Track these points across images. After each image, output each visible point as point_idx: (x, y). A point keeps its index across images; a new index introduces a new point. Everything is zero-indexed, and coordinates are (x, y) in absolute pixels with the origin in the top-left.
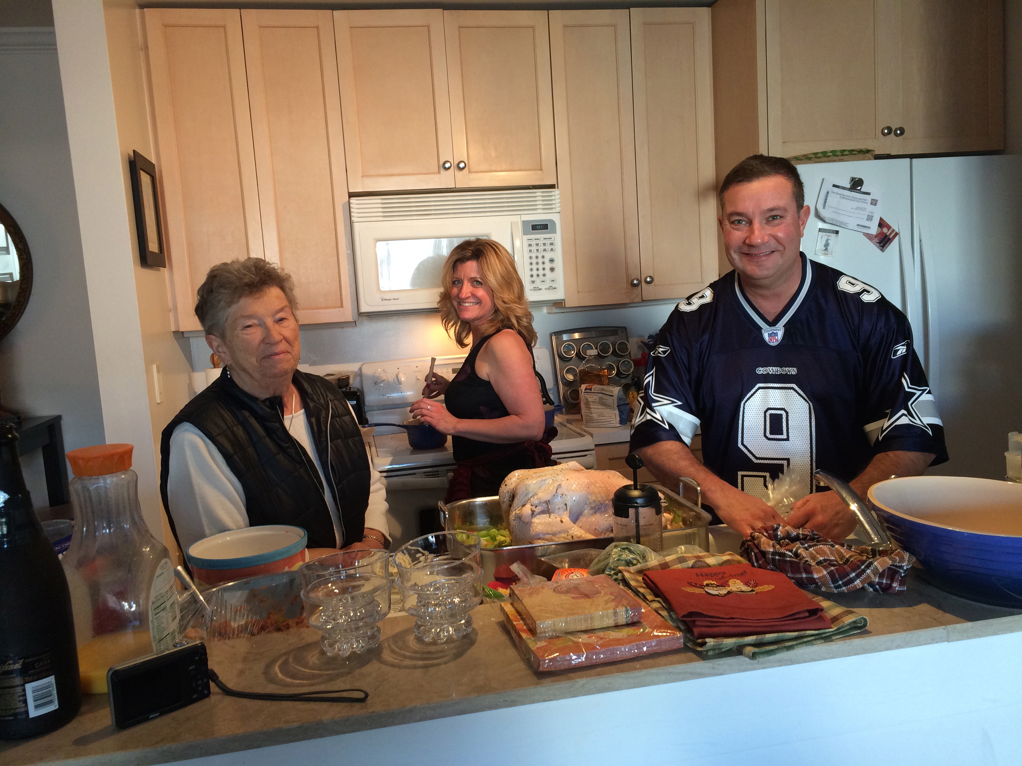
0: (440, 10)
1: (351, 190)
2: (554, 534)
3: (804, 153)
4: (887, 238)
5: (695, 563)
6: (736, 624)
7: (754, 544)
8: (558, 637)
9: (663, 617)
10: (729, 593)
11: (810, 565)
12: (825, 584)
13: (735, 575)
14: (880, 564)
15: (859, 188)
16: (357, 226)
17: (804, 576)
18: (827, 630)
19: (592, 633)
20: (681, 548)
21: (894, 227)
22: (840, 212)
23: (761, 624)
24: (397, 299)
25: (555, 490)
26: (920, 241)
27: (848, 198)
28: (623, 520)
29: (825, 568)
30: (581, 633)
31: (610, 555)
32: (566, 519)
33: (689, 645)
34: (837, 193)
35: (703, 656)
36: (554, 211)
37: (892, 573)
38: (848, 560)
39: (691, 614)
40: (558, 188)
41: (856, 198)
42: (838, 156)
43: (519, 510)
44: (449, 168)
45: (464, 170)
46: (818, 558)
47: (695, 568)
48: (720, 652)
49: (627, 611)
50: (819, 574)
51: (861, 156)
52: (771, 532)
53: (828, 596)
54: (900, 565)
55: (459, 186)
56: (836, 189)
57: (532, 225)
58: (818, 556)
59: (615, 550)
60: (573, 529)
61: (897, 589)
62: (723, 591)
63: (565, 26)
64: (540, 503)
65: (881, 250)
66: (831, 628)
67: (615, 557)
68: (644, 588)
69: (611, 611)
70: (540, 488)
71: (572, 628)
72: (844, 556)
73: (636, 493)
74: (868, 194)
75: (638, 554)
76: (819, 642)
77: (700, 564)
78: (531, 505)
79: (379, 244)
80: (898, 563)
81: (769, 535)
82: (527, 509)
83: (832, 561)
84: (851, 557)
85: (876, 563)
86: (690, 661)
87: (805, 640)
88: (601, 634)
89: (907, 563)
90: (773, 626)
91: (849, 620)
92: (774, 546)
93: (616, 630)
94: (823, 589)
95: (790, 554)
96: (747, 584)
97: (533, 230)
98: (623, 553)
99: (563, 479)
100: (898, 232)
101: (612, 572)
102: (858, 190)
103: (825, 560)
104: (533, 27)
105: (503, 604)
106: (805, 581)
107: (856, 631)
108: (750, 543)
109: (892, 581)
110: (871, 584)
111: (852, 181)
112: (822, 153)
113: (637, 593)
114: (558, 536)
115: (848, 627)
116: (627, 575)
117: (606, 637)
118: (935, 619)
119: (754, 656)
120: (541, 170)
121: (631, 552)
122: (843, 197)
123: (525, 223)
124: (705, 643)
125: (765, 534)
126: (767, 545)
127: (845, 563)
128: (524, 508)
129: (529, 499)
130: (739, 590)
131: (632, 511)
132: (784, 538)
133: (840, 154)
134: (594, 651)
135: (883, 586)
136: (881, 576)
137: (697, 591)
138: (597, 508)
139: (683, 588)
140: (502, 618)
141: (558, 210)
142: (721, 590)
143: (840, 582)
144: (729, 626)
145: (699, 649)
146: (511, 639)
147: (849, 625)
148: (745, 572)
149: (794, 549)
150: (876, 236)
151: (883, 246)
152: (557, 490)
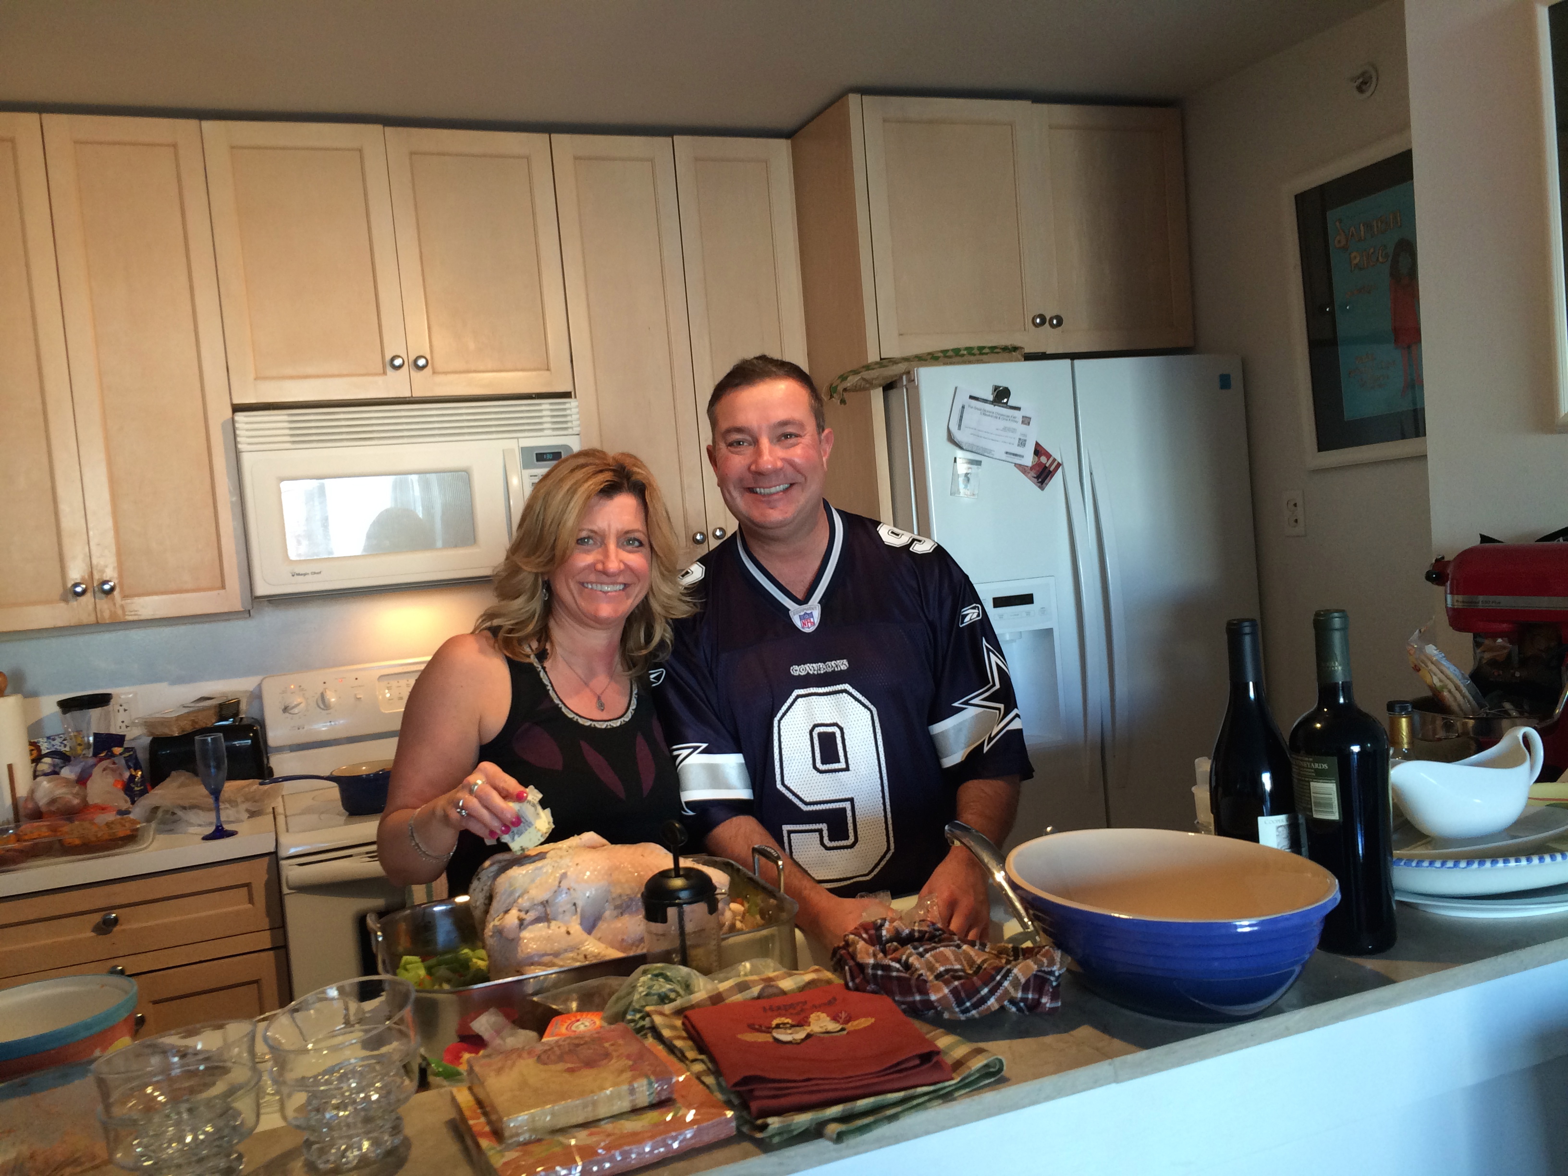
0: (378, 128)
1: (236, 401)
2: (556, 955)
3: (930, 350)
4: (1047, 471)
5: (763, 989)
6: (815, 1088)
7: (849, 953)
8: (539, 1141)
9: (708, 1087)
10: (809, 1036)
11: (925, 981)
12: (948, 1008)
13: (820, 1006)
14: (1022, 970)
15: (1005, 400)
16: (247, 459)
17: (918, 998)
18: (947, 1084)
19: (595, 1127)
20: (745, 966)
21: (1056, 454)
22: (980, 434)
23: (851, 1085)
24: (318, 573)
25: (557, 883)
26: (1091, 474)
27: (991, 414)
28: (657, 927)
29: (947, 983)
30: (578, 1129)
31: (634, 987)
32: (576, 928)
33: (745, 1129)
34: (976, 408)
35: (765, 1147)
36: (570, 431)
37: (1039, 982)
38: (980, 967)
39: (746, 1080)
40: (575, 397)
41: (1002, 415)
42: (974, 355)
43: (500, 919)
44: (400, 367)
45: (425, 370)
46: (937, 969)
47: (764, 998)
48: (790, 1136)
49: (650, 1084)
50: (939, 993)
51: (1006, 355)
52: (872, 932)
53: (952, 1027)
54: (1049, 969)
55: (418, 393)
56: (973, 402)
57: (537, 454)
58: (937, 965)
59: (642, 979)
60: (587, 943)
61: (1048, 1005)
62: (800, 1035)
63: (576, 158)
64: (534, 906)
65: (1039, 487)
66: (952, 1079)
67: (641, 990)
68: (683, 1038)
69: (625, 1087)
70: (533, 881)
71: (562, 1122)
72: (974, 962)
73: (678, 883)
74: (1018, 409)
75: (678, 981)
76: (935, 1103)
77: (771, 991)
78: (520, 910)
79: (284, 485)
80: (1047, 966)
81: (870, 936)
82: (512, 919)
83: (956, 971)
84: (984, 961)
85: (1015, 971)
86: (746, 1156)
87: (915, 1102)
88: (608, 1127)
89: (1058, 966)
90: (868, 1085)
91: (977, 1064)
92: (875, 956)
93: (635, 1118)
94: (946, 1015)
95: (897, 966)
96: (835, 1019)
97: (537, 460)
98: (655, 982)
99: (570, 864)
100: (1060, 462)
101: (638, 1016)
102: (1004, 403)
103: (947, 971)
104: (528, 158)
105: (455, 1091)
106: (919, 1006)
107: (988, 1079)
108: (843, 952)
109: (1041, 997)
110: (1013, 1001)
111: (995, 391)
112: (953, 350)
113: (671, 1049)
114: (562, 956)
115: (977, 1075)
116: (658, 1020)
117: (616, 1131)
118: (1097, 1049)
119: (840, 1138)
120: (548, 370)
121: (668, 979)
122: (985, 413)
123: (524, 450)
124: (765, 1126)
125: (865, 936)
126: (866, 954)
127: (976, 973)
128: (507, 916)
129: (515, 901)
130: (823, 1030)
131: (672, 912)
132: (890, 940)
133: (978, 352)
134: (595, 1158)
135: (1030, 1002)
136: (1026, 988)
137: (761, 1038)
138: (622, 909)
139: (739, 1036)
140: (452, 1114)
141: (577, 430)
142: (797, 1033)
143: (968, 1004)
144: (805, 1093)
145: (759, 1135)
146: (466, 1150)
147: (978, 1071)
148: (835, 999)
149: (904, 957)
150: (1032, 468)
151: (1042, 482)
152: (560, 882)
